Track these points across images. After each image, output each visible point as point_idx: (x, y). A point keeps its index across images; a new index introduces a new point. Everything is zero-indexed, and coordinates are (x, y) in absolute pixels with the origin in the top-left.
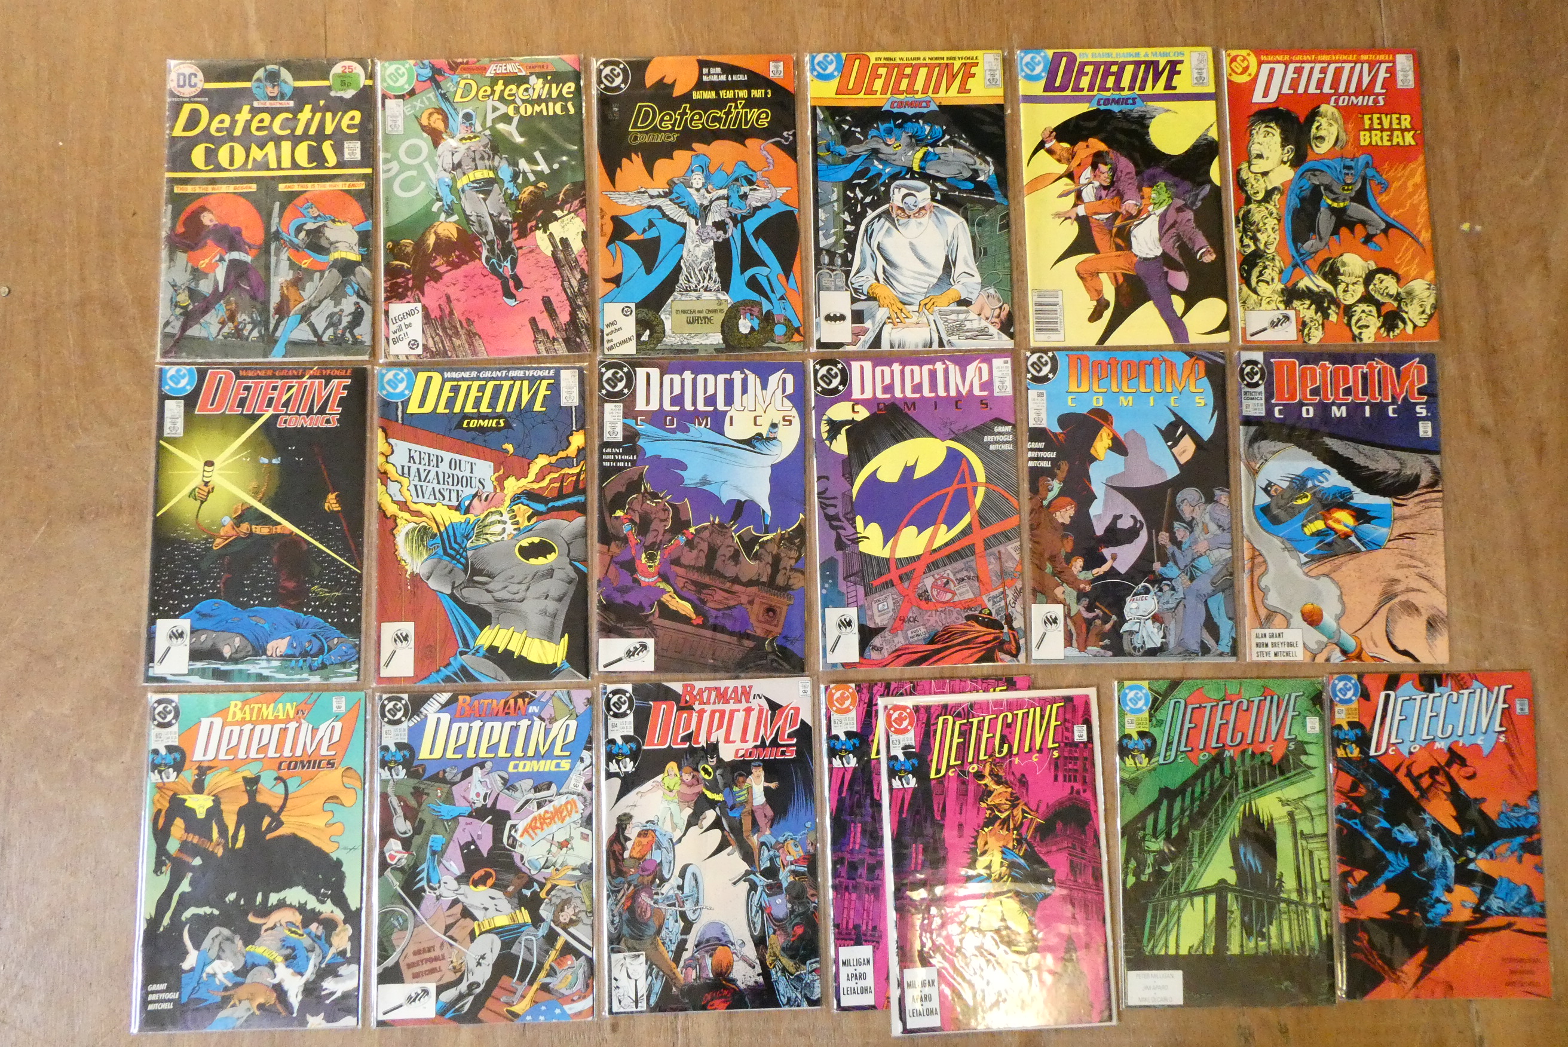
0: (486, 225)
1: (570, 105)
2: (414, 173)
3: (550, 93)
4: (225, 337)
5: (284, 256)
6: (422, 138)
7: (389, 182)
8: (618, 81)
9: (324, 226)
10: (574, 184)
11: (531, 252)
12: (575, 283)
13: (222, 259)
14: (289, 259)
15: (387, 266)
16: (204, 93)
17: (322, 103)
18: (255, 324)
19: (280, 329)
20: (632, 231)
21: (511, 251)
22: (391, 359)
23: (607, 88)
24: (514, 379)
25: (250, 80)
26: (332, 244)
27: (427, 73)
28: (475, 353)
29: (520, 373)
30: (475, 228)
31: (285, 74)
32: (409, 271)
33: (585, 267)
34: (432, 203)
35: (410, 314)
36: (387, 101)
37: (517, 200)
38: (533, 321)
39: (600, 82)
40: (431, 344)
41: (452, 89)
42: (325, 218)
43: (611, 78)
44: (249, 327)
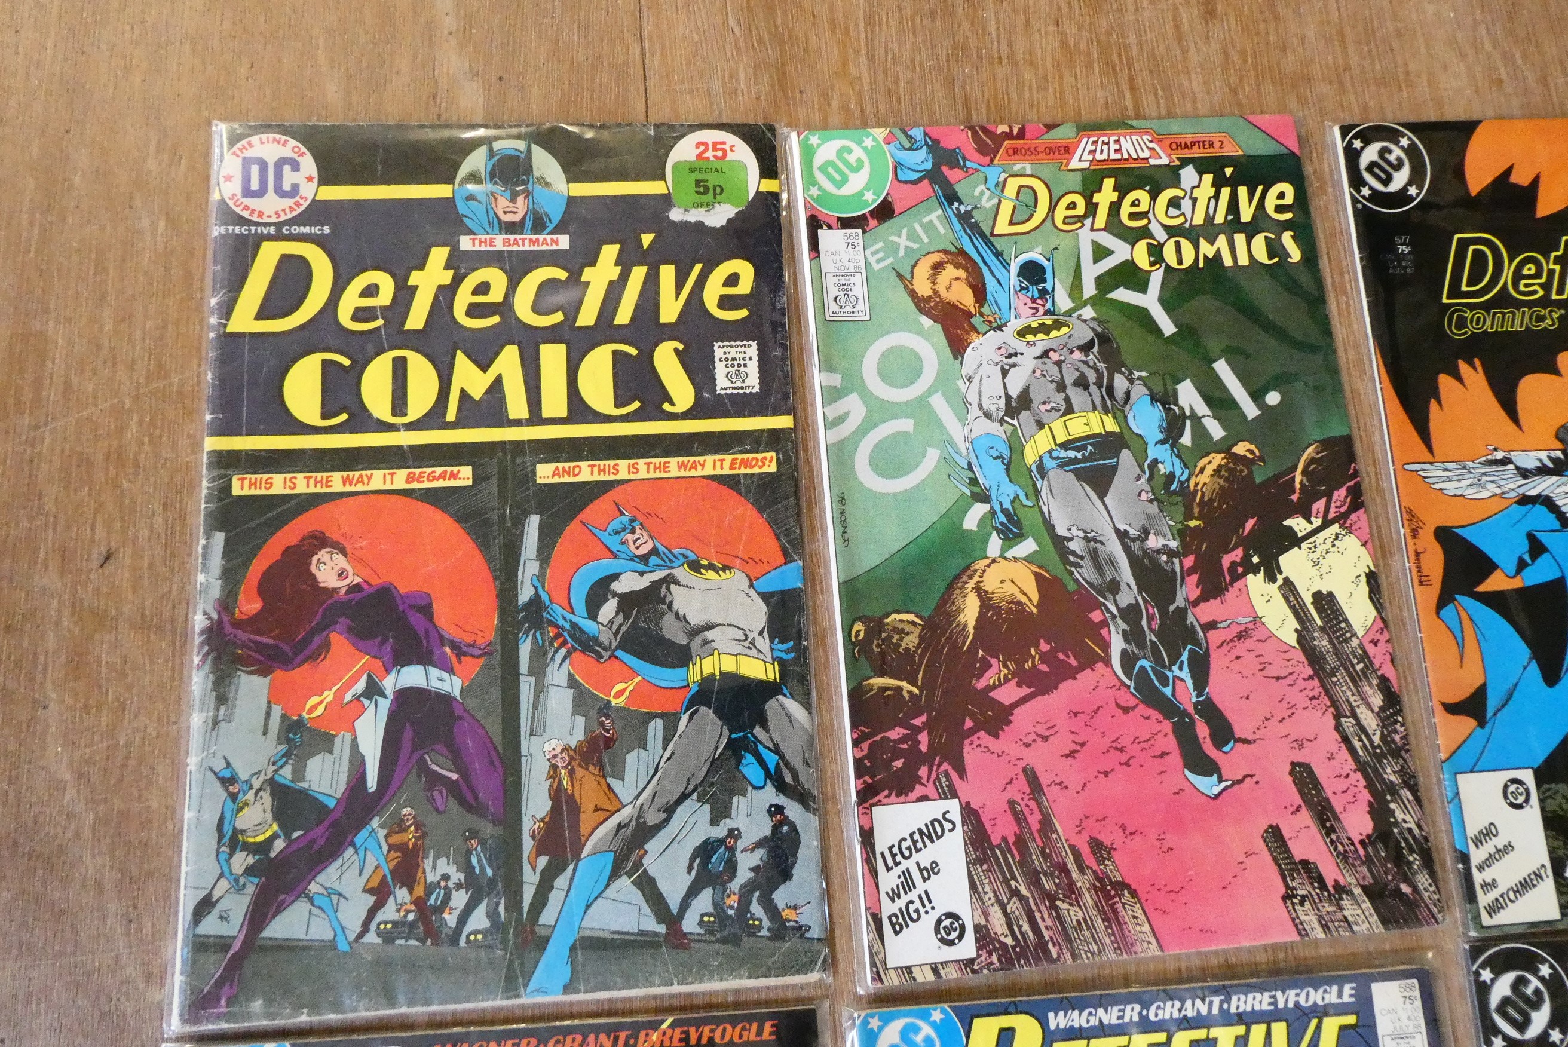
0: (1112, 562)
1: (1287, 238)
2: (905, 425)
3: (1233, 206)
4: (388, 938)
5: (558, 674)
6: (920, 332)
7: (842, 453)
8: (1400, 179)
9: (670, 581)
10: (1326, 444)
11: (1241, 636)
12: (1370, 721)
13: (373, 690)
14: (572, 683)
15: (856, 695)
16: (317, 212)
17: (647, 239)
18: (477, 888)
19: (555, 898)
20: (1488, 566)
21: (1190, 635)
22: (893, 980)
23: (1376, 197)
24: (1245, 1019)
25: (449, 180)
26: (694, 632)
27: (920, 159)
28: (1124, 943)
29: (1259, 1001)
30: (1087, 573)
31: (545, 164)
32: (915, 706)
33: (1388, 671)
34: (961, 509)
35: (930, 833)
36: (823, 234)
37: (1186, 494)
38: (1275, 836)
39: (1357, 181)
40: (998, 924)
41: (987, 203)
42: (669, 561)
43: (1383, 170)
44: (460, 899)
